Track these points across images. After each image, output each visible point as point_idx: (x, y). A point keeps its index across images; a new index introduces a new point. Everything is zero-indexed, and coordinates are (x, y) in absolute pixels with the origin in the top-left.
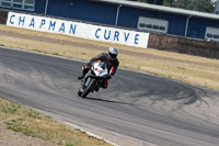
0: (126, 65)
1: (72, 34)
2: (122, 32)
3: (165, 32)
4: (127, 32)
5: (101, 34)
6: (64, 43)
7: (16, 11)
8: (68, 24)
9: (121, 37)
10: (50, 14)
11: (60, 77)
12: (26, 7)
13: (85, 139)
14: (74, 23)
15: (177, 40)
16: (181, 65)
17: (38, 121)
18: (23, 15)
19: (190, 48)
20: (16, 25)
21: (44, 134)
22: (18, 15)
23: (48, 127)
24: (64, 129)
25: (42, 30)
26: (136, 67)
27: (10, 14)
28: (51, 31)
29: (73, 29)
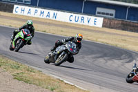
0: (89, 38)
1: (54, 19)
2: (86, 17)
3: (113, 17)
4: (89, 17)
5: (73, 18)
6: (49, 24)
7: (19, 4)
8: (52, 12)
9: (86, 20)
10: (41, 6)
11: (47, 46)
12: (25, 2)
13: (63, 85)
14: (56, 12)
15: (120, 22)
16: (123, 38)
17: (33, 74)
18: (23, 7)
19: (129, 27)
20: (19, 13)
21: (37, 82)
22: (20, 7)
23: (39, 77)
24: (49, 78)
25: (36, 16)
26: (95, 39)
27: (15, 6)
28: (41, 17)
29: (55, 16)
